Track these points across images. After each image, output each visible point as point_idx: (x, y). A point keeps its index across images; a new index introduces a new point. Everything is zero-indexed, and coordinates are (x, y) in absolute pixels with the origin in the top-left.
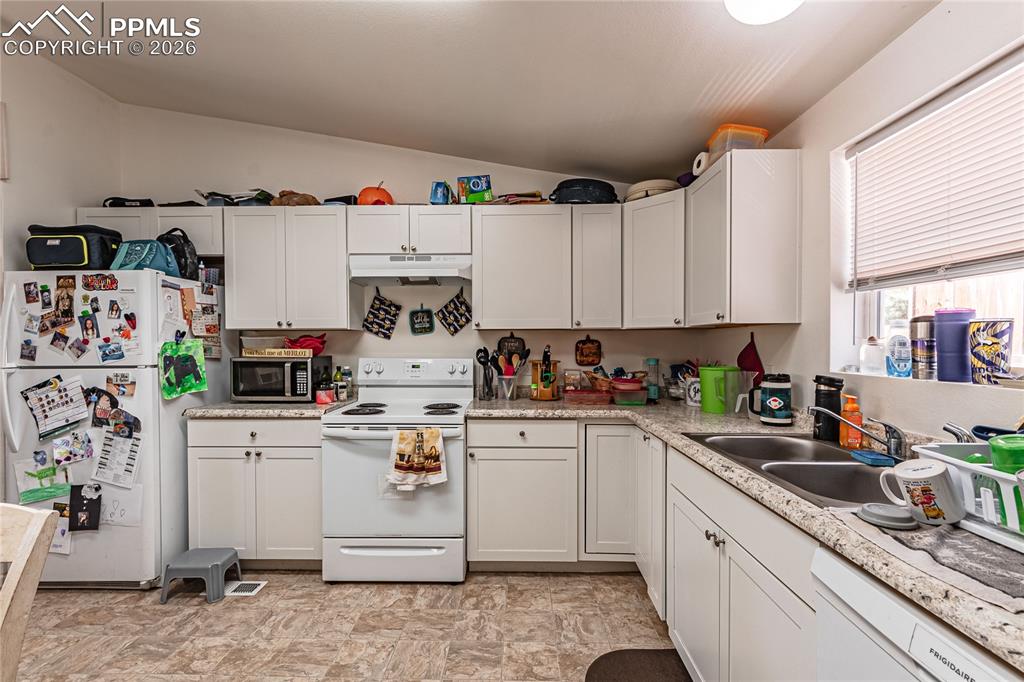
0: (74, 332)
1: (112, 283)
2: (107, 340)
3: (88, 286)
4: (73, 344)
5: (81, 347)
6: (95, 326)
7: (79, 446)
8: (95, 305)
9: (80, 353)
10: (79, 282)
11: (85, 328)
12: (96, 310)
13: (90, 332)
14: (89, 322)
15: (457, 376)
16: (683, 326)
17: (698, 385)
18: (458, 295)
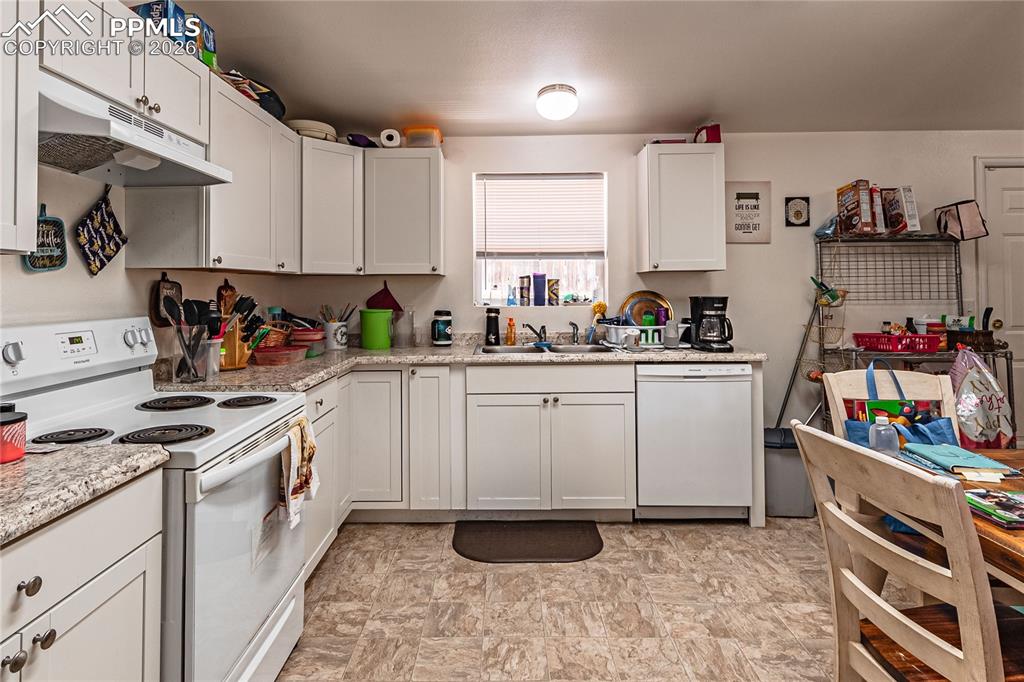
15: (139, 351)
16: (361, 273)
17: (344, 329)
18: (104, 199)
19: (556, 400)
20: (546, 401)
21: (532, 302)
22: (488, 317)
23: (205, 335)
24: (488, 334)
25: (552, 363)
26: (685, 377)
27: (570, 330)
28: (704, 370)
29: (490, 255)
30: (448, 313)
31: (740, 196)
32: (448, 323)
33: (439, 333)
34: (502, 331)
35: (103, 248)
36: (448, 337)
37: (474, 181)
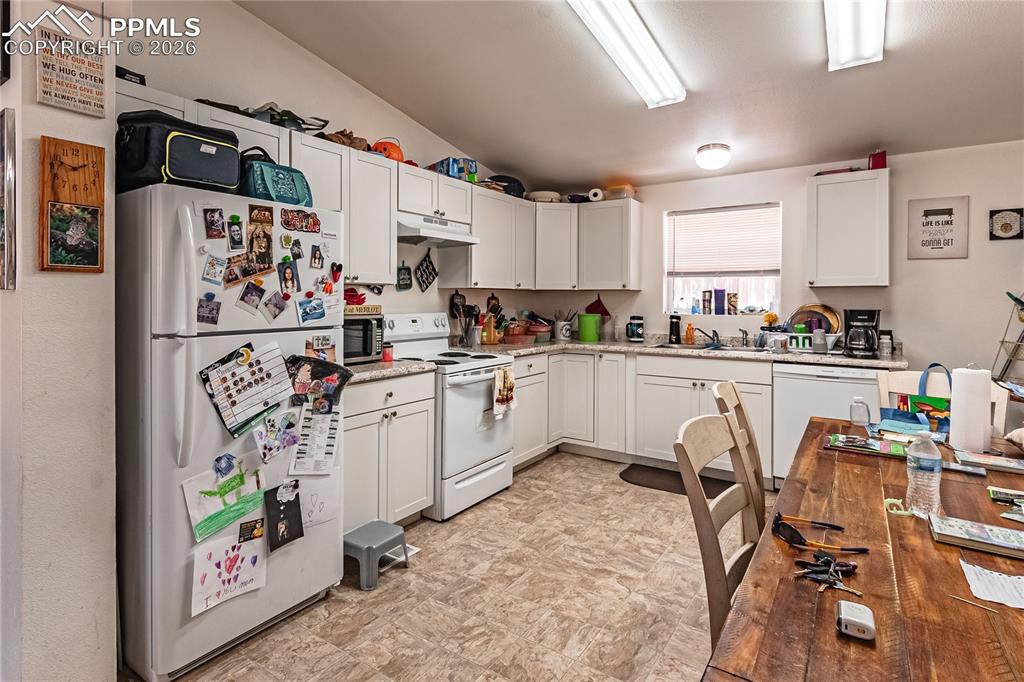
0: (271, 283)
1: (315, 224)
2: (309, 295)
3: (287, 224)
4: (270, 300)
5: (280, 303)
6: (295, 277)
7: (273, 436)
8: (296, 250)
9: (277, 311)
10: (277, 218)
11: (283, 279)
12: (297, 256)
13: (289, 284)
14: (288, 271)
15: (441, 329)
16: (576, 289)
17: (568, 327)
18: (428, 255)
19: (703, 385)
20: (694, 385)
21: (713, 312)
22: (672, 323)
23: (473, 323)
24: (671, 334)
25: (700, 357)
26: (818, 376)
27: (741, 335)
28: (837, 372)
29: (678, 274)
30: (641, 318)
31: (927, 213)
32: (641, 325)
33: (634, 332)
34: (683, 334)
35: (427, 279)
36: (640, 336)
37: (666, 218)
